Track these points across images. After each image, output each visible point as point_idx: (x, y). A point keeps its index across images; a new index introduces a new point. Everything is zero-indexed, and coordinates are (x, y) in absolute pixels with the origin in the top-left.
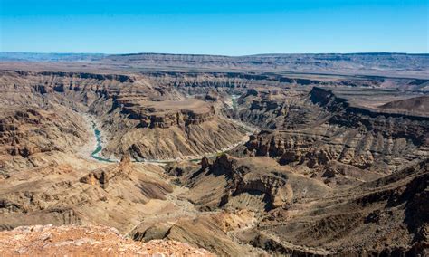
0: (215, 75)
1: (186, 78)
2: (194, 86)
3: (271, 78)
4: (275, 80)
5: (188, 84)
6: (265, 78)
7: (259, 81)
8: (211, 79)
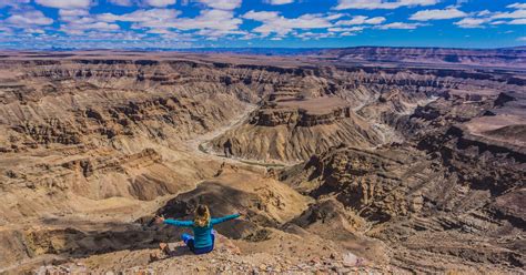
0: (421, 72)
1: (383, 75)
2: (390, 84)
3: (496, 77)
4: (500, 81)
5: (382, 82)
6: (488, 77)
7: (478, 82)
8: (415, 77)
